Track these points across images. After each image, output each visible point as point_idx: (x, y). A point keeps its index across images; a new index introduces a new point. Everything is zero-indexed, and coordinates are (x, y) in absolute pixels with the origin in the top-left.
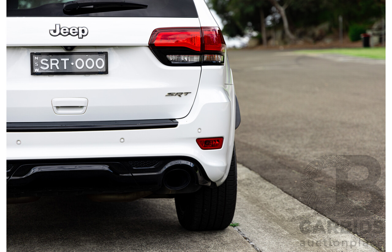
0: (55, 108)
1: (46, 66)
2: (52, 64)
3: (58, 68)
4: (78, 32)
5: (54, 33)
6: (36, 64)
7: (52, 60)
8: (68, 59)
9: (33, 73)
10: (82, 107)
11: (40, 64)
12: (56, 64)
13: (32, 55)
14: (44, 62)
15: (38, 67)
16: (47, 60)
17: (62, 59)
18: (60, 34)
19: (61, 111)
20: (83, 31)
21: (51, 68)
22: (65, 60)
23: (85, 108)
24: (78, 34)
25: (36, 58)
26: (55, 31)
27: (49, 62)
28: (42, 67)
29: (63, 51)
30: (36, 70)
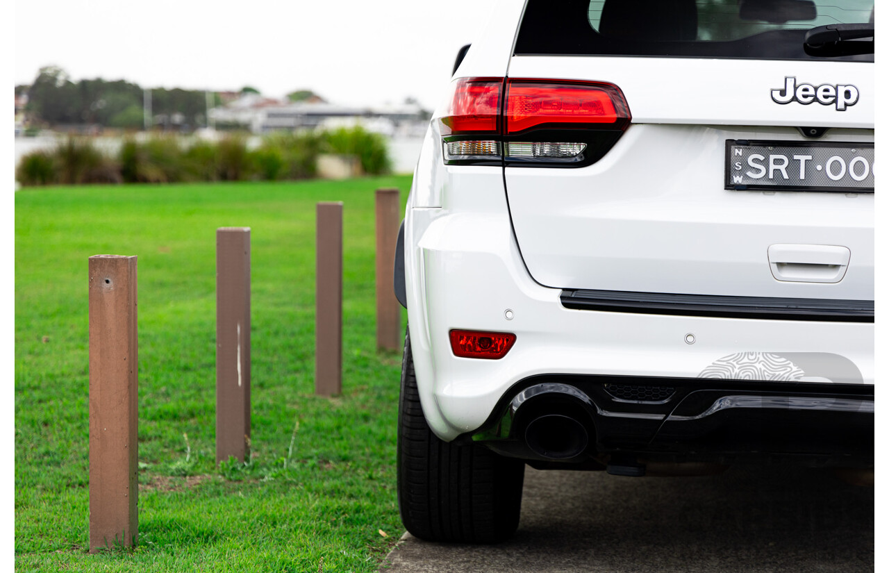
0: (774, 267)
1: (758, 171)
2: (772, 167)
3: (786, 176)
4: (836, 97)
5: (781, 96)
6: (737, 165)
7: (772, 157)
8: (809, 157)
9: (729, 186)
10: (836, 267)
11: (746, 167)
12: (782, 168)
13: (729, 144)
14: (755, 160)
15: (741, 173)
16: (762, 158)
17: (796, 157)
18: (795, 99)
19: (788, 274)
20: (847, 94)
21: (771, 176)
22: (803, 158)
23: (842, 270)
24: (835, 101)
25: (737, 152)
26: (783, 93)
27: (765, 163)
28: (749, 174)
29: (799, 138)
30: (737, 180)
